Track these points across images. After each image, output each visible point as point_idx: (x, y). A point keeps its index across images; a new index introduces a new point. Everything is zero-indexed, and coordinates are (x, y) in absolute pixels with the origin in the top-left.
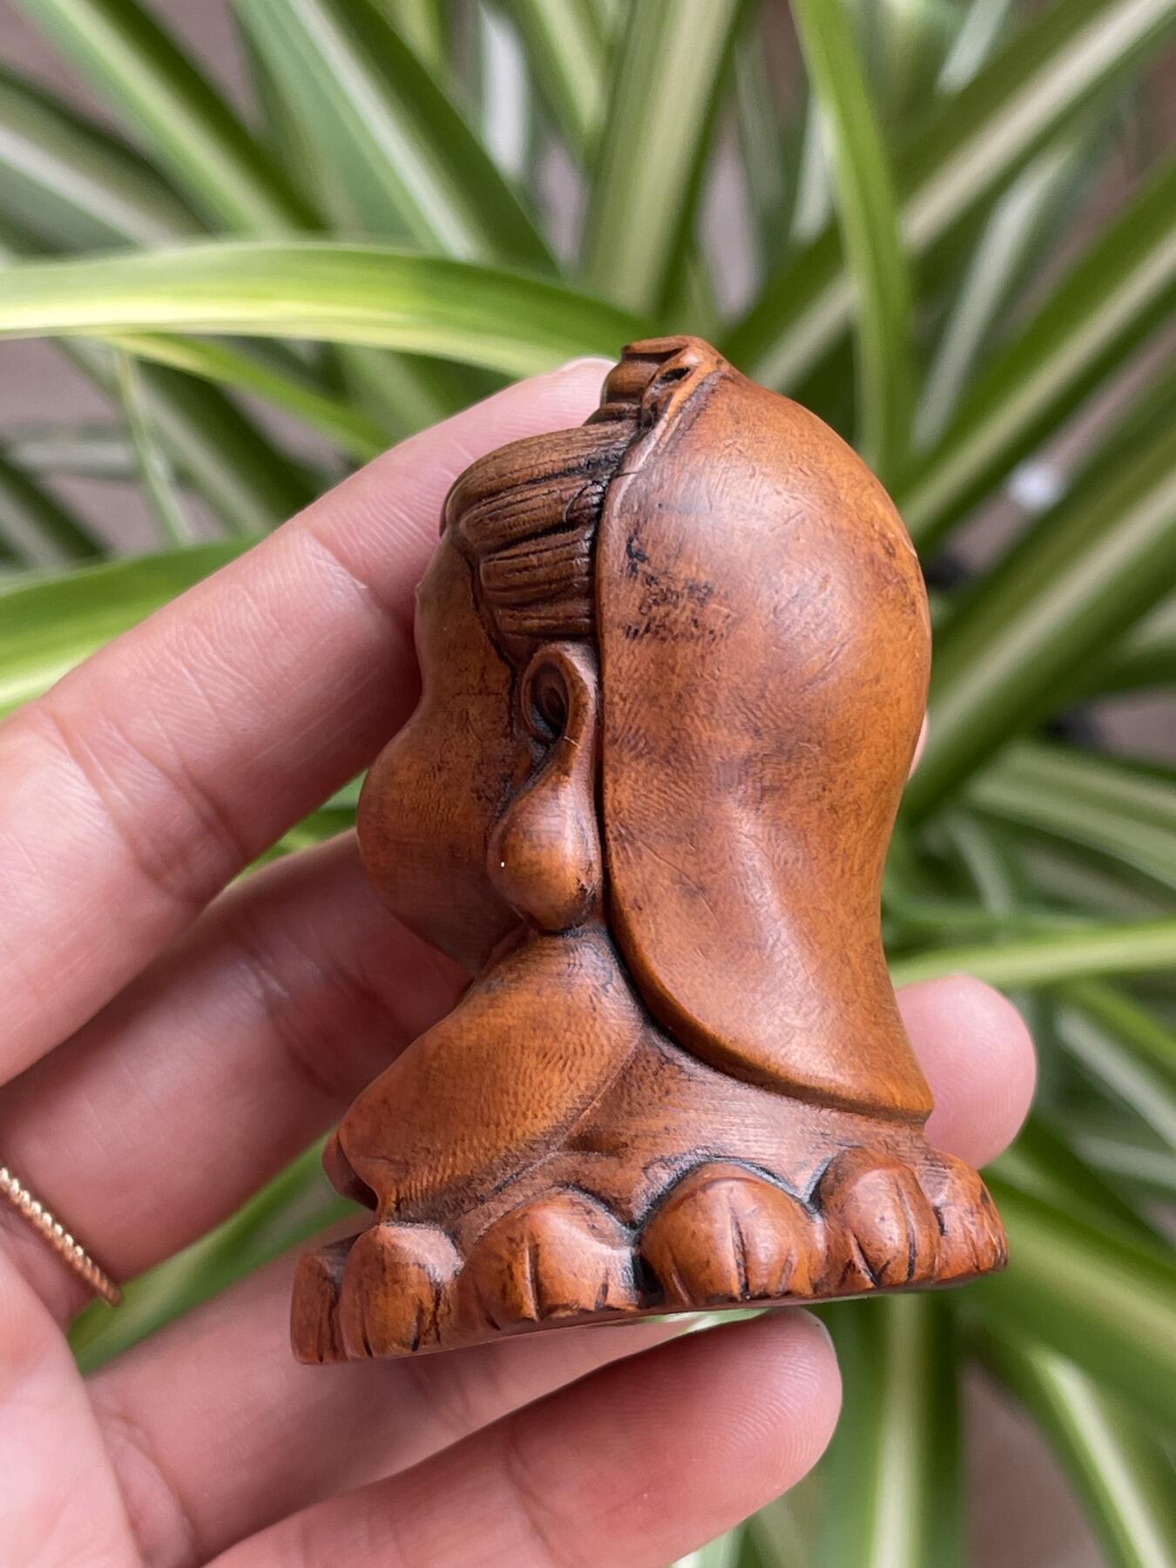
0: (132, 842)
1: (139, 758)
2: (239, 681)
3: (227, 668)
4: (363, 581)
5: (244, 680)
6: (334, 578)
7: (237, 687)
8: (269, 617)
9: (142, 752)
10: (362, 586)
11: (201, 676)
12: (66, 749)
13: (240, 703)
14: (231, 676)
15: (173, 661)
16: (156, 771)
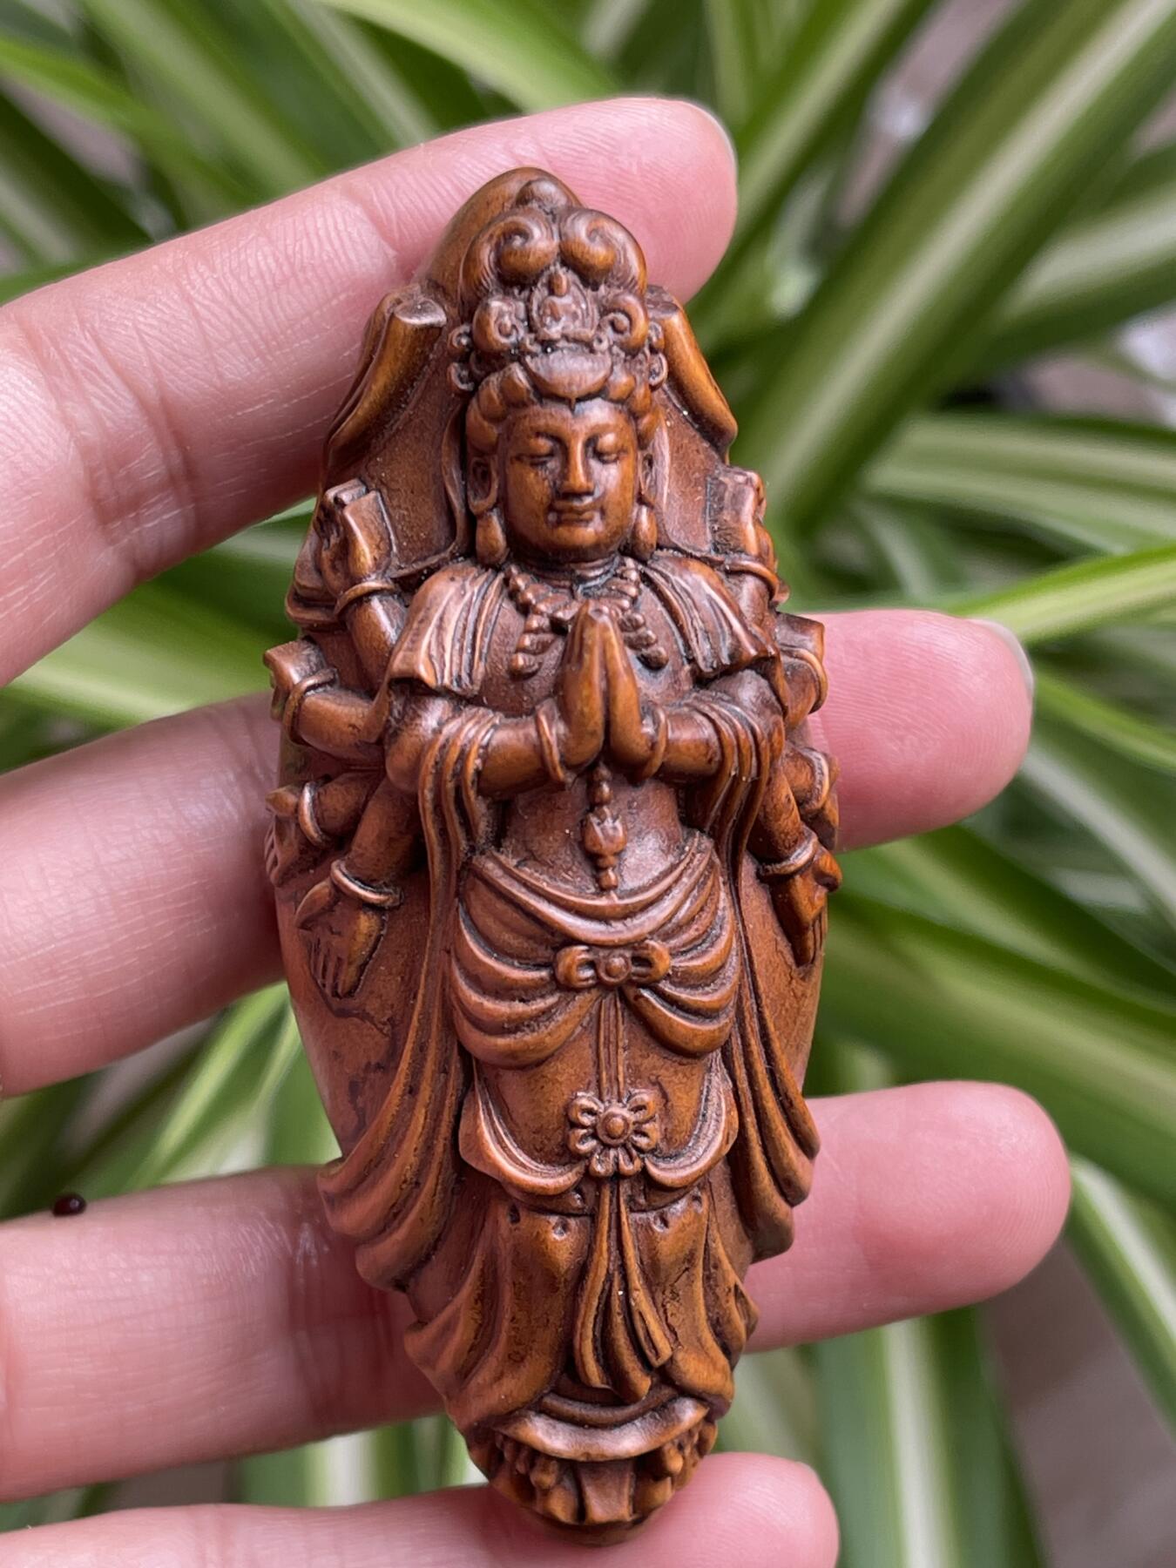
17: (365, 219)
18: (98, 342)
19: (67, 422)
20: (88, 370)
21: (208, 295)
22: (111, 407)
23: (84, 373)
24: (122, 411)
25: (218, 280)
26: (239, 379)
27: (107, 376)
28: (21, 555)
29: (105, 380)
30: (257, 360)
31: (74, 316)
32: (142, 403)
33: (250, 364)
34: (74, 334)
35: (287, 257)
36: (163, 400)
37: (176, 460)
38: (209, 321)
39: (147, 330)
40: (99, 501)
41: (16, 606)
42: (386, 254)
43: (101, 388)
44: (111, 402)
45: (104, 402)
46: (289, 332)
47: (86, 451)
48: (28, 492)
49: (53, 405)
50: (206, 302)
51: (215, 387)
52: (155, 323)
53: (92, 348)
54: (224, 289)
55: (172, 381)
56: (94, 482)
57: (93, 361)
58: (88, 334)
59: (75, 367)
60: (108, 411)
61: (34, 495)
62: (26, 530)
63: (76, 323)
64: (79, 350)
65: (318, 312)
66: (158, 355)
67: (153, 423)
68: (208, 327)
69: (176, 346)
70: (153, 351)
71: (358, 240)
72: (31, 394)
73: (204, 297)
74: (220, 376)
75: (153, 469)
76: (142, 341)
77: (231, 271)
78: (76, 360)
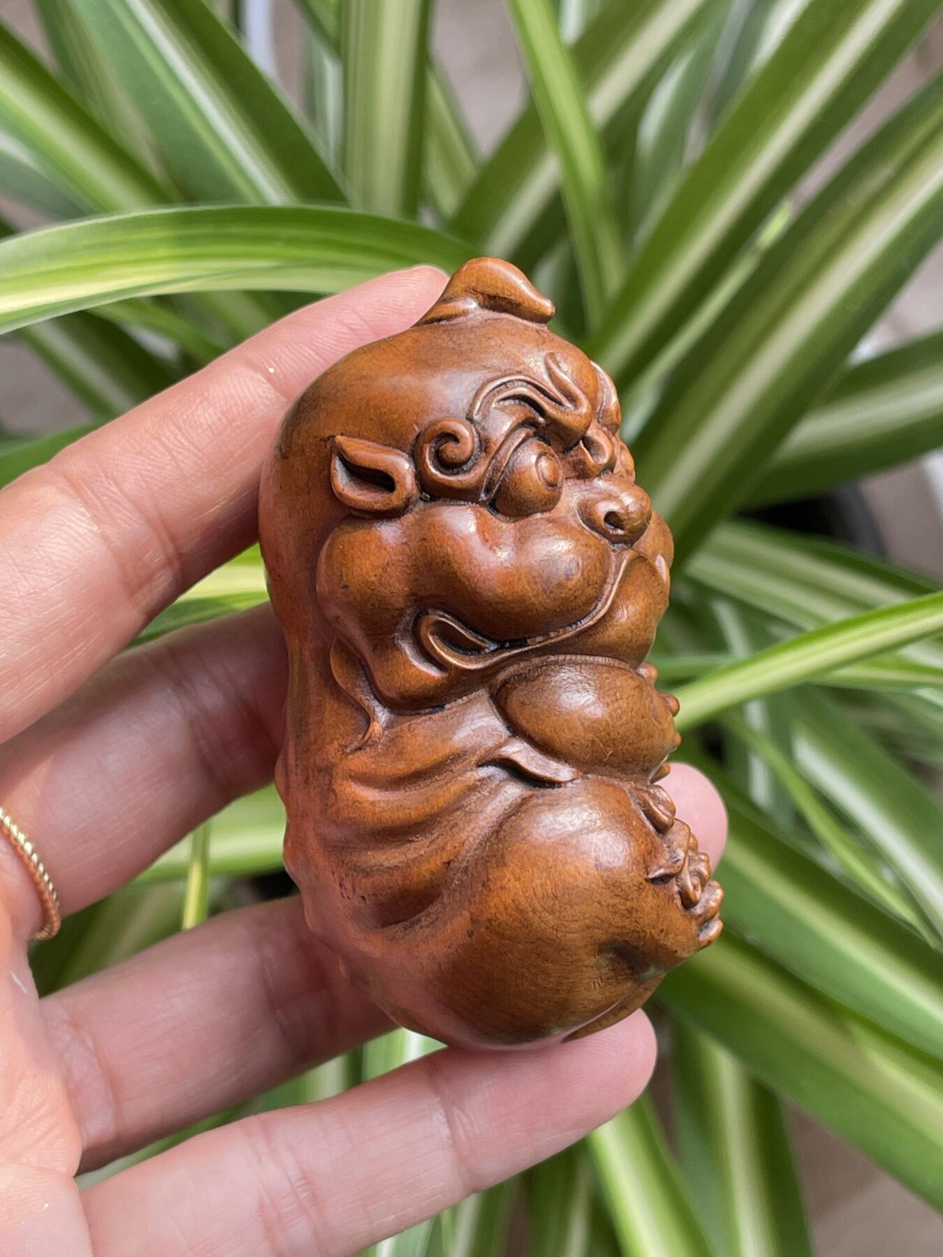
0: (122, 566)
1: (128, 506)
2: (200, 459)
5: (204, 458)
6: (264, 392)
8: (220, 415)
12: (77, 497)
13: (199, 473)
14: (195, 454)
15: (154, 441)
16: (141, 516)
17: (265, 381)
18: (117, 484)
20: (114, 503)
21: (180, 445)
23: (112, 505)
24: (137, 526)
25: (183, 434)
26: (204, 493)
30: (214, 480)
31: (100, 469)
34: (102, 481)
36: (160, 516)
38: (183, 462)
39: (147, 473)
40: (128, 583)
43: (123, 514)
44: (130, 521)
45: (125, 522)
46: (231, 459)
47: (117, 556)
48: (85, 587)
51: (191, 501)
55: (165, 503)
57: (116, 497)
59: (106, 503)
60: (129, 527)
61: (89, 587)
65: (247, 445)
66: (155, 488)
67: (155, 530)
69: (165, 481)
70: (152, 487)
71: (264, 396)
74: (193, 494)
77: (191, 427)
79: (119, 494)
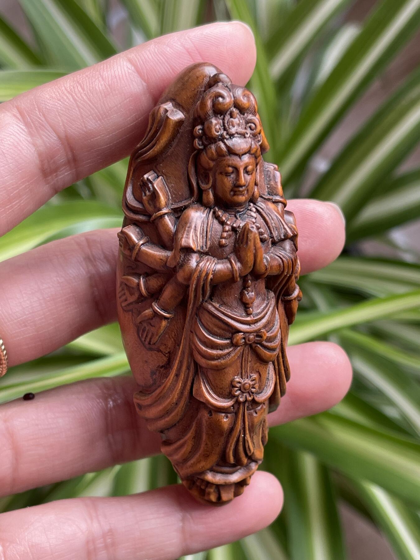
0: (42, 161)
1: (50, 129)
2: (93, 109)
3: (89, 102)
4: (145, 82)
5: (95, 108)
6: (134, 78)
7: (91, 110)
8: (107, 86)
9: (52, 127)
10: (144, 84)
11: (79, 103)
12: (21, 119)
13: (91, 116)
14: (90, 106)
15: (68, 95)
16: (55, 135)
17: (135, 71)
18: (44, 116)
19: (34, 145)
21: (82, 99)
22: (48, 139)
23: (40, 127)
24: (53, 140)
25: (85, 94)
26: (92, 128)
27: (47, 128)
28: (17, 191)
29: (47, 129)
30: (99, 122)
31: (36, 106)
32: (59, 137)
33: (96, 123)
34: (36, 113)
35: (109, 85)
36: (66, 136)
37: (70, 156)
38: (83, 109)
39: (62, 112)
40: (45, 170)
41: (15, 207)
42: (142, 84)
43: (46, 133)
44: (49, 137)
45: (46, 137)
46: (110, 112)
47: (40, 155)
48: (20, 170)
49: (29, 139)
50: (82, 102)
51: (84, 131)
52: (64, 109)
53: (43, 119)
54: (87, 97)
55: (70, 130)
56: (43, 165)
57: (43, 123)
58: (41, 114)
59: (37, 125)
60: (48, 140)
61: (23, 170)
62: (20, 182)
63: (37, 109)
64: (38, 119)
65: (120, 105)
66: (65, 121)
67: (62, 144)
68: (82, 110)
69: (71, 118)
70: (64, 120)
71: (133, 79)
72: (22, 135)
73: (81, 100)
74: (86, 127)
75: (62, 159)
76: (59, 115)
77: (90, 91)
78: (37, 122)
79: (45, 122)
